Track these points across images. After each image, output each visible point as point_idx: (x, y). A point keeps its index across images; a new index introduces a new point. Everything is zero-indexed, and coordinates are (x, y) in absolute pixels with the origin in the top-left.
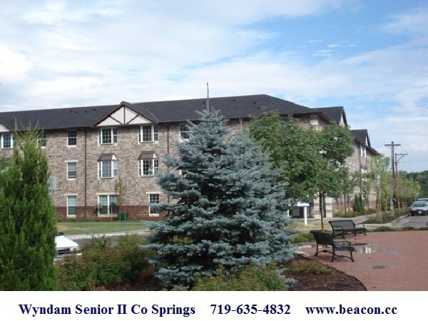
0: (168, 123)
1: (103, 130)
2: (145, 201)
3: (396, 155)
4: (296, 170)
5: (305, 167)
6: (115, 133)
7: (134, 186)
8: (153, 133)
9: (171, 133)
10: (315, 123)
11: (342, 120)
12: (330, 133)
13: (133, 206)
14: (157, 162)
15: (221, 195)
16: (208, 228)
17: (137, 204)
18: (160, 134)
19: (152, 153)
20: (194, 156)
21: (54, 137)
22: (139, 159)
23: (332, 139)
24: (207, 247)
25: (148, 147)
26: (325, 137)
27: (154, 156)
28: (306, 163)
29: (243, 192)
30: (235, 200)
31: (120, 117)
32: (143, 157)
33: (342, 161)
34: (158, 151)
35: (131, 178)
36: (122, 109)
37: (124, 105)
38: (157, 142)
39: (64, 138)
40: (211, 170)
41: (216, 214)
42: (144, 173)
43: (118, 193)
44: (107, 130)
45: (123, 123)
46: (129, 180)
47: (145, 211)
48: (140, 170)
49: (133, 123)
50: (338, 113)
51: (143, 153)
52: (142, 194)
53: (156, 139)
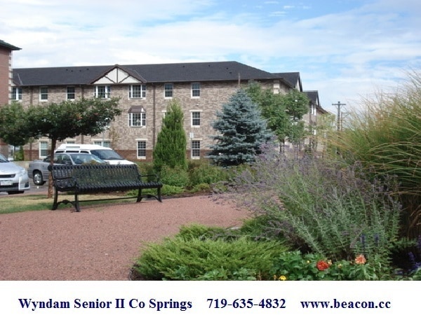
0: (154, 83)
1: (99, 87)
2: (134, 147)
3: (342, 113)
4: (272, 122)
5: (277, 121)
6: (109, 90)
7: (125, 134)
8: (142, 91)
9: (157, 91)
10: (277, 86)
11: (298, 84)
12: (292, 96)
13: (123, 151)
14: (144, 115)
15: (247, 132)
16: (241, 148)
17: (127, 149)
18: (147, 92)
19: (140, 107)
20: (234, 112)
21: (55, 92)
22: (130, 112)
23: (294, 101)
24: (241, 156)
25: (137, 103)
26: (289, 100)
27: (142, 110)
28: (278, 118)
29: (258, 130)
30: (253, 135)
31: (113, 77)
32: (133, 110)
33: (300, 117)
34: (145, 106)
35: (122, 128)
36: (116, 70)
37: (117, 67)
38: (145, 98)
39: (63, 93)
40: (242, 119)
41: (245, 141)
42: (133, 124)
43: (111, 140)
44: (101, 87)
45: (116, 82)
46: (121, 130)
47: (134, 154)
48: (130, 121)
49: (124, 82)
50: (295, 77)
51: (133, 107)
52: (132, 141)
53: (144, 96)
